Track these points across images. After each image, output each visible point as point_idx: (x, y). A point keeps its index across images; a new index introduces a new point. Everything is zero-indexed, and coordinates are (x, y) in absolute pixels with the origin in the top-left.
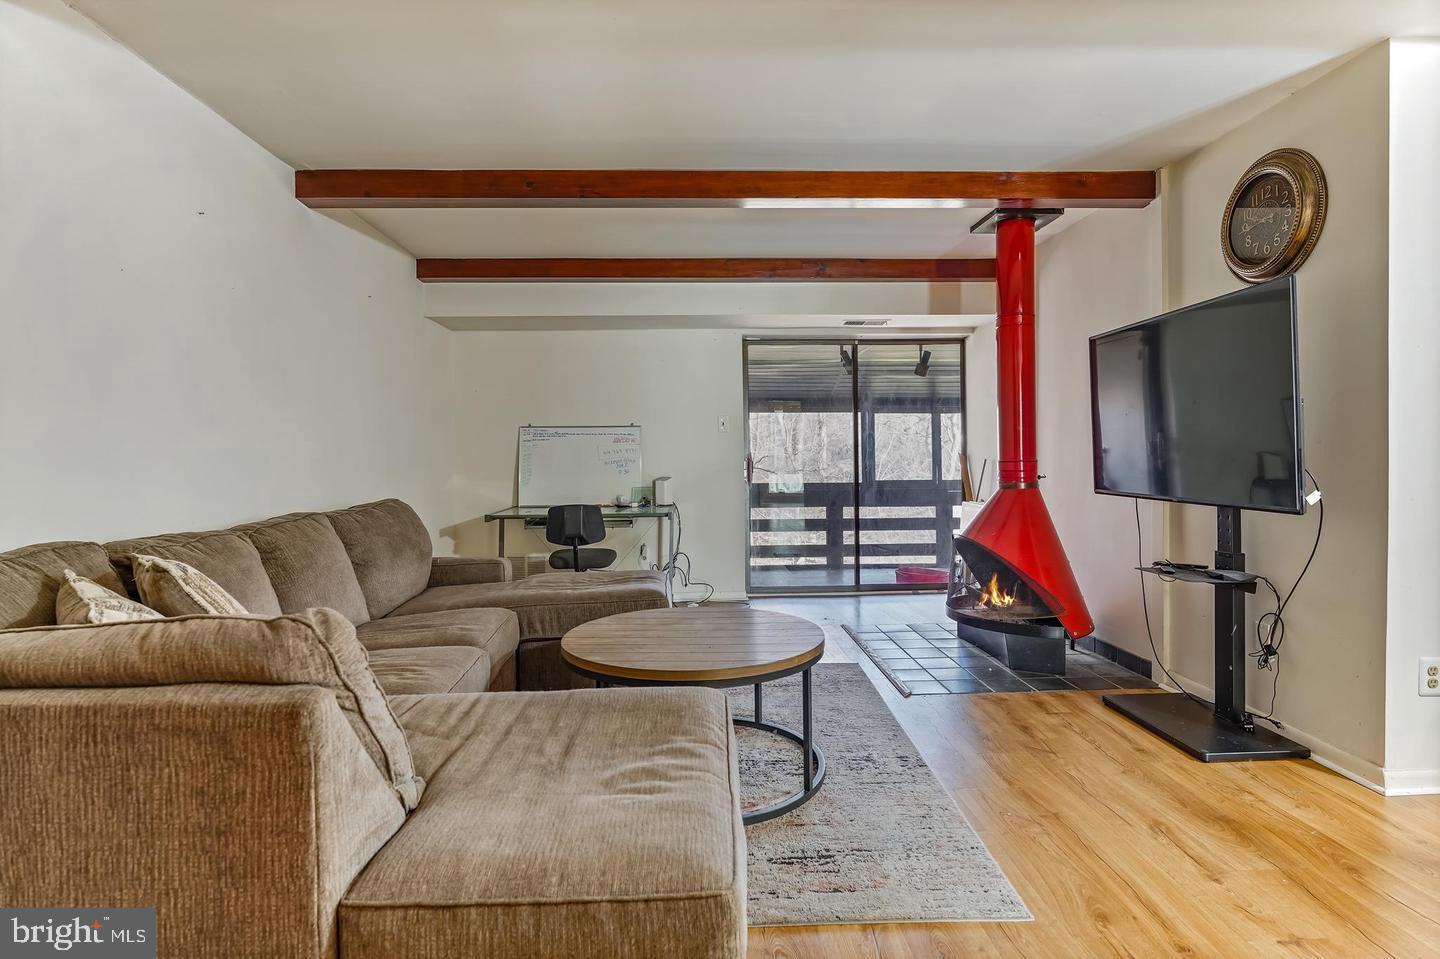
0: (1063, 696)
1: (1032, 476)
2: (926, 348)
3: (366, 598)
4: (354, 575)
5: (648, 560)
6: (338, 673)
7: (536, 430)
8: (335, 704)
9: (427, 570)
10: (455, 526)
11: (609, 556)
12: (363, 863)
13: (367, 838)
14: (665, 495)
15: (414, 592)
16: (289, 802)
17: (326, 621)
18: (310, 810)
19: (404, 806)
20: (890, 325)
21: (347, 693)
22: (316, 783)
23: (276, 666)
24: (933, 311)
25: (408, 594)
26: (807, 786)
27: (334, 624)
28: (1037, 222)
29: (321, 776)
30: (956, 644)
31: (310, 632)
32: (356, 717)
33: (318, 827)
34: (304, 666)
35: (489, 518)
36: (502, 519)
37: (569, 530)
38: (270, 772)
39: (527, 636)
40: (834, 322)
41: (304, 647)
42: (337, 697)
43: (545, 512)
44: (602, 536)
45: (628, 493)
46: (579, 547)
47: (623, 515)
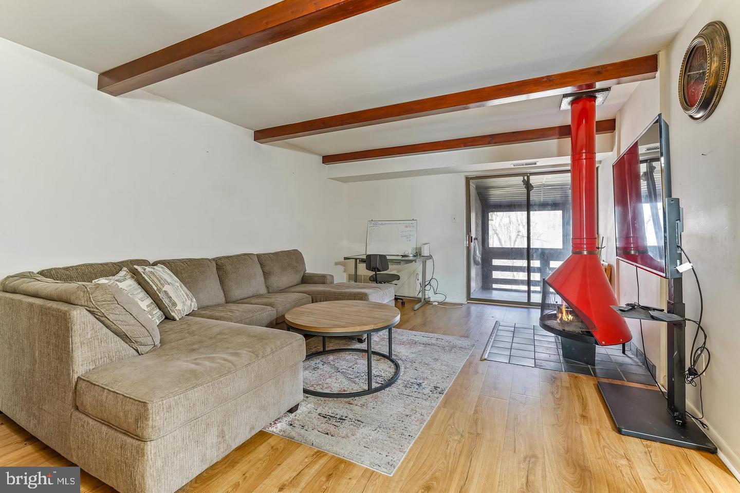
5: (419, 281)
6: (93, 304)
7: (375, 223)
11: (396, 277)
13: (102, 358)
14: (425, 253)
15: (290, 285)
18: (70, 344)
19: (138, 352)
20: (538, 164)
21: (98, 310)
22: (71, 336)
26: (368, 388)
29: (73, 333)
31: (86, 290)
32: (106, 319)
33: (72, 350)
35: (346, 258)
36: (356, 259)
41: (82, 294)
44: (387, 268)
45: (410, 251)
46: (378, 273)
47: (404, 260)
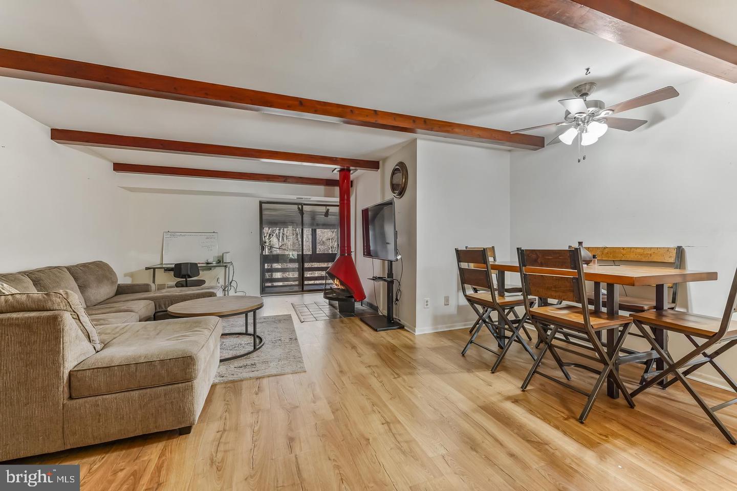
0: (350, 319)
1: (349, 252)
2: (327, 207)
3: (85, 299)
4: (79, 290)
5: (220, 284)
6: (71, 308)
7: (173, 234)
8: (71, 317)
9: (115, 288)
10: (132, 272)
11: (203, 282)
12: (79, 362)
13: (81, 355)
14: (227, 259)
15: (108, 297)
16: (53, 342)
17: (67, 293)
18: (60, 344)
19: (95, 349)
20: (311, 199)
21: (74, 313)
22: (63, 337)
23: (49, 305)
24: (325, 196)
25: (105, 298)
26: (254, 348)
27: (69, 294)
28: (351, 172)
29: (64, 334)
30: (328, 306)
31: (61, 296)
32: (78, 321)
33: (63, 349)
34: (59, 305)
35: (147, 269)
36: (154, 269)
37: (183, 272)
38: (46, 335)
39: (158, 310)
40: (293, 198)
41: (58, 300)
42: (71, 314)
43: (173, 266)
44: (198, 275)
45: (212, 258)
46: (188, 279)
47: (208, 266)
